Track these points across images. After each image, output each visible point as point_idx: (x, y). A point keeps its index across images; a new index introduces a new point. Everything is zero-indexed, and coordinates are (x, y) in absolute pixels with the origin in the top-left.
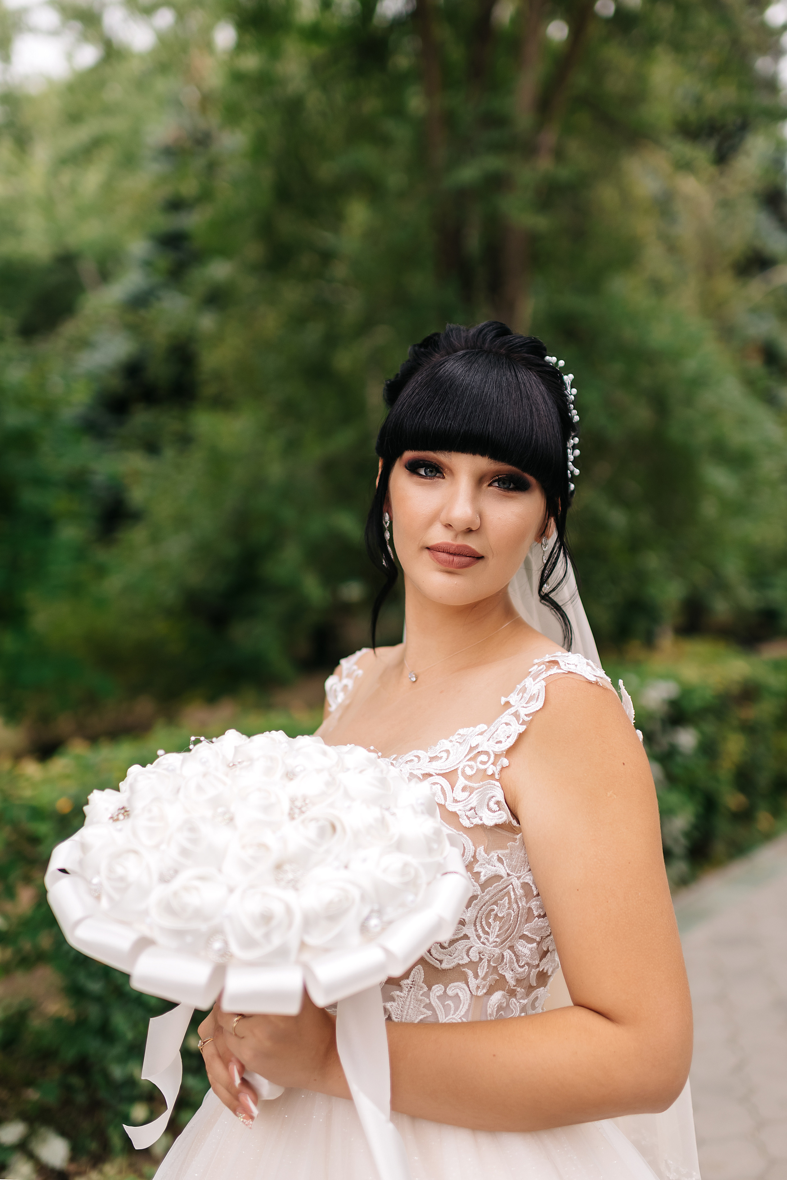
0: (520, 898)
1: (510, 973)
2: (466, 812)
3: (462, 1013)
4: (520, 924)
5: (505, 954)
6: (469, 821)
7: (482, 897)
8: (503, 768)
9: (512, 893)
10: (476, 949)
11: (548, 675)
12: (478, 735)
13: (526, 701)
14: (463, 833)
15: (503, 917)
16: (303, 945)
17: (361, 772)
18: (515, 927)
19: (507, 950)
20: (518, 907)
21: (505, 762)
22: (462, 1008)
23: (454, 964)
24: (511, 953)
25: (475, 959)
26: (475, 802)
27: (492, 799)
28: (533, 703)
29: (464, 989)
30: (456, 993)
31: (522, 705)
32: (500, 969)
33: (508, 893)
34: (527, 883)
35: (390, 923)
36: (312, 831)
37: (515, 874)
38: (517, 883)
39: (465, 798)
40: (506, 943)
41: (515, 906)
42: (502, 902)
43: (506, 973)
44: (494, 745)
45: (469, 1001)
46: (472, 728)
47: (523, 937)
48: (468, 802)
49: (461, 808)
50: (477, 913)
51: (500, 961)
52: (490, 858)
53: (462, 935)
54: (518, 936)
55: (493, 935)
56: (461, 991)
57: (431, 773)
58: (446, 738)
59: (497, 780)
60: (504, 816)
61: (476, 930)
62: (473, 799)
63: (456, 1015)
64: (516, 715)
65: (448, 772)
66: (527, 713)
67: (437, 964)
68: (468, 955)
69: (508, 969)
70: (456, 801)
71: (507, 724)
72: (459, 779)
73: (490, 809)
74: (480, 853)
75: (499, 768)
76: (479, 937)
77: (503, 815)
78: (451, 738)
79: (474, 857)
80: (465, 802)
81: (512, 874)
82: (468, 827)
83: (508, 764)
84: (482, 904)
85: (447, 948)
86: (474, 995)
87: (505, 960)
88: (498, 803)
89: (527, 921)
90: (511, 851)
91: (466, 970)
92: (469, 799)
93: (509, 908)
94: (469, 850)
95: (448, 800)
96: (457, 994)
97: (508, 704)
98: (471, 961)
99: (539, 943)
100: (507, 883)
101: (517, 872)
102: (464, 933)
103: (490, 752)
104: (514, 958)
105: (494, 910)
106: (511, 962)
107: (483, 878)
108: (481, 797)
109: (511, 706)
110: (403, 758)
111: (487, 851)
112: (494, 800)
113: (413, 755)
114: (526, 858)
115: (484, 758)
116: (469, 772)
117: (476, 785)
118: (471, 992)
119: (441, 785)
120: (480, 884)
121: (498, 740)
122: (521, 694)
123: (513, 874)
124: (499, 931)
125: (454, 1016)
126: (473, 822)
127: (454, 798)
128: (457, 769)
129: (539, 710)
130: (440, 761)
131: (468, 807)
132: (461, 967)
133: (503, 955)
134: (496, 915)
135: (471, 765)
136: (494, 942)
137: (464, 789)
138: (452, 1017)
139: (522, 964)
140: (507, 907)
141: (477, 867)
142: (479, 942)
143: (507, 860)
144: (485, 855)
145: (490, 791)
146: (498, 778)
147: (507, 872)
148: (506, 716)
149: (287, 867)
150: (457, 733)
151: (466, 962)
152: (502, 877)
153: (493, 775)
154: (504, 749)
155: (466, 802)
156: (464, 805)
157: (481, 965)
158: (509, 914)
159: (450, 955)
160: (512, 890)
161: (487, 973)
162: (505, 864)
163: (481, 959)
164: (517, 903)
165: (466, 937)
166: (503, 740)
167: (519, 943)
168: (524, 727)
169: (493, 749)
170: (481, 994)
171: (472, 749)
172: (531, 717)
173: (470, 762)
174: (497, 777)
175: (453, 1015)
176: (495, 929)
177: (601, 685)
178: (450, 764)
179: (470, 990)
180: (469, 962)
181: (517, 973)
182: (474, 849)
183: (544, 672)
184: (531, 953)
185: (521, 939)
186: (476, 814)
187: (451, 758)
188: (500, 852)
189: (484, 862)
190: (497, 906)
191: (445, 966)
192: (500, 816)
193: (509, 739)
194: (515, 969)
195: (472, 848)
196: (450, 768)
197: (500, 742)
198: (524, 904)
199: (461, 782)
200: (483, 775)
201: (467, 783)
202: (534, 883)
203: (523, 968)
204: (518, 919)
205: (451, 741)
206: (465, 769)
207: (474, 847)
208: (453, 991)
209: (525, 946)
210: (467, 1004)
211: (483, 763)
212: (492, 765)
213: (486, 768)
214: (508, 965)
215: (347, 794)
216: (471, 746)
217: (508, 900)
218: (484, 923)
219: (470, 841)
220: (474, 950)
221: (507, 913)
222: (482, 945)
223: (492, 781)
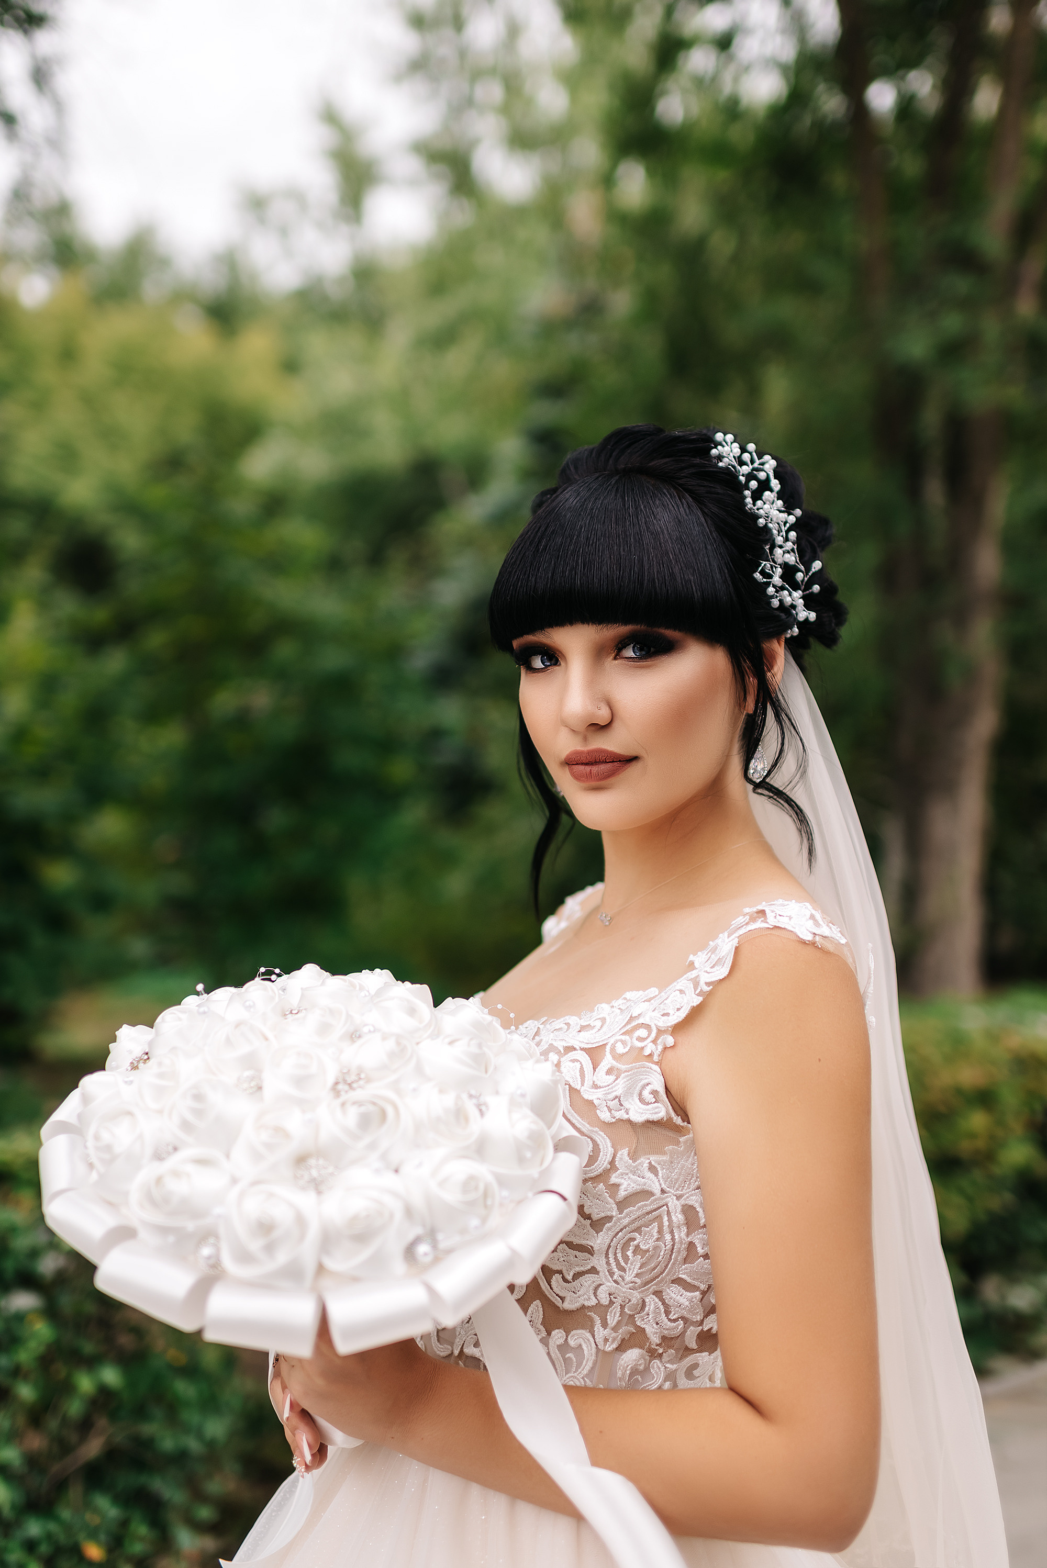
0: (679, 1227)
1: (653, 1327)
2: (608, 1102)
3: (585, 1372)
4: (674, 1264)
5: (647, 1300)
6: (610, 1114)
7: (619, 1219)
8: (665, 1048)
9: (666, 1218)
10: (606, 1288)
11: (747, 931)
12: (644, 1002)
13: (712, 965)
14: (599, 1130)
15: (648, 1251)
16: (321, 1269)
17: (451, 1043)
18: (666, 1267)
19: (651, 1296)
20: (673, 1239)
21: (670, 1040)
22: (586, 1365)
23: (578, 1304)
24: (657, 1300)
25: (605, 1301)
26: (620, 1089)
27: (646, 1087)
28: (718, 968)
29: (588, 1340)
30: (578, 1343)
31: (706, 969)
32: (638, 1319)
33: (659, 1218)
34: (692, 1207)
35: (449, 1251)
36: (351, 1117)
37: (673, 1192)
38: (675, 1205)
39: (608, 1084)
40: (651, 1287)
41: (668, 1237)
42: (648, 1229)
43: (647, 1326)
44: (659, 1018)
45: (593, 1358)
46: (641, 992)
47: (678, 1281)
48: (612, 1088)
49: (600, 1096)
50: (610, 1241)
51: (639, 1309)
52: (636, 1166)
53: (589, 1267)
54: (669, 1279)
55: (630, 1273)
56: (585, 1342)
57: (575, 1046)
58: (608, 1003)
59: (657, 1063)
60: (661, 1111)
61: (608, 1263)
62: (619, 1086)
63: (578, 1373)
64: (696, 982)
65: (594, 1046)
66: (707, 981)
67: (558, 1301)
68: (595, 1294)
69: (651, 1321)
70: (595, 1086)
71: (681, 992)
72: (605, 1058)
73: (642, 1100)
74: (621, 1159)
75: (660, 1048)
76: (612, 1274)
77: (660, 1109)
78: (614, 1003)
79: (612, 1162)
80: (607, 1088)
81: (669, 1191)
82: (607, 1122)
83: (673, 1043)
84: (618, 1230)
85: (571, 1282)
86: (601, 1350)
87: (647, 1309)
88: (655, 1093)
89: (685, 1261)
90: (671, 1157)
91: (592, 1314)
92: (613, 1084)
93: (658, 1240)
94: (605, 1154)
95: (585, 1084)
96: (580, 1345)
97: (691, 966)
98: (599, 1304)
99: (704, 1293)
100: (658, 1203)
101: (677, 1189)
102: (592, 1265)
103: (652, 1026)
104: (662, 1307)
105: (634, 1239)
106: (656, 1311)
107: (622, 1193)
108: (630, 1083)
109: (695, 968)
110: (553, 1023)
111: (633, 1156)
112: (649, 1088)
113: (564, 1022)
114: (694, 1170)
115: (642, 1033)
116: (620, 1049)
117: (623, 1067)
118: (596, 1345)
119: (581, 1063)
120: (617, 1201)
121: (666, 1012)
122: (709, 954)
123: (671, 1190)
124: (640, 1269)
125: (576, 1374)
126: (615, 1116)
127: (594, 1082)
128: (605, 1045)
129: (723, 979)
130: (591, 1032)
131: (611, 1096)
132: (586, 1310)
133: (644, 1301)
134: (637, 1247)
135: (625, 1041)
136: (632, 1283)
137: (609, 1072)
138: (574, 1375)
139: (675, 1317)
140: (655, 1237)
141: (616, 1177)
142: (611, 1279)
143: (664, 1171)
144: (629, 1160)
145: (645, 1076)
146: (656, 1061)
147: (662, 1187)
148: (683, 983)
149: (312, 1162)
150: (623, 996)
151: (592, 1304)
152: (651, 1194)
153: (651, 1055)
154: (669, 1024)
155: (610, 1089)
156: (605, 1092)
157: (612, 1311)
158: (656, 1248)
159: (574, 1292)
160: (666, 1213)
161: (619, 1322)
162: (660, 1175)
163: (612, 1303)
164: (672, 1232)
165: (593, 1271)
166: (671, 1012)
167: (671, 1289)
168: (701, 999)
169: (656, 1022)
170: (609, 1349)
171: (632, 1019)
172: (711, 987)
173: (624, 1036)
174: (656, 1058)
175: (574, 1372)
176: (635, 1265)
177: (820, 947)
178: (600, 1037)
179: (595, 1342)
180: (597, 1304)
181: (664, 1329)
182: (613, 1152)
183: (745, 926)
184: (690, 1303)
185: (675, 1284)
186: (621, 1105)
187: (604, 1029)
188: (654, 1159)
189: (627, 1172)
190: (640, 1234)
191: (567, 1305)
192: (656, 1110)
193: (678, 1013)
194: (661, 1323)
195: (611, 1150)
196: (599, 1042)
197: (667, 1014)
198: (683, 1235)
199: (607, 1061)
200: (638, 1055)
201: (614, 1063)
202: (702, 1205)
203: (675, 1323)
204: (671, 1255)
205: (612, 1007)
206: (616, 1045)
207: (613, 1149)
208: (576, 1341)
209: (680, 1294)
210: (592, 1361)
211: (640, 1039)
212: (652, 1043)
213: (643, 1046)
214: (650, 1316)
215: (419, 1070)
216: (631, 1016)
217: (658, 1227)
218: (619, 1255)
219: (608, 1141)
220: (604, 1289)
221: (654, 1245)
222: (614, 1284)
223: (647, 1063)
